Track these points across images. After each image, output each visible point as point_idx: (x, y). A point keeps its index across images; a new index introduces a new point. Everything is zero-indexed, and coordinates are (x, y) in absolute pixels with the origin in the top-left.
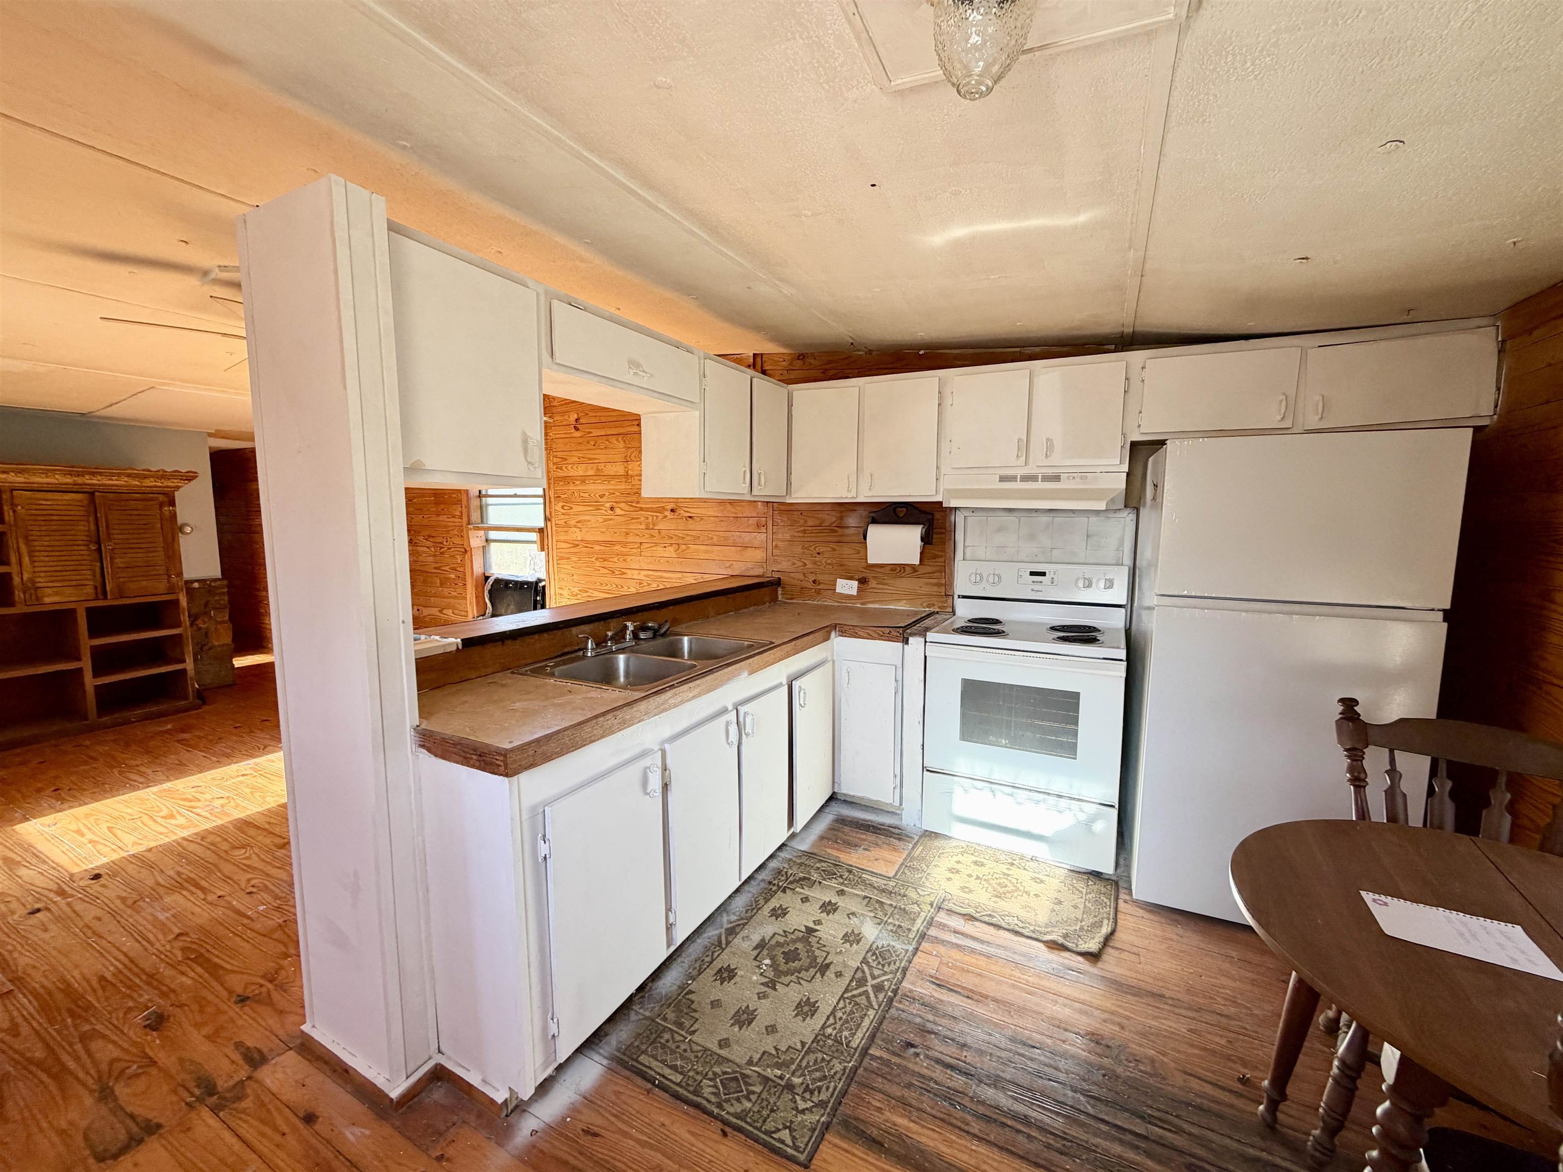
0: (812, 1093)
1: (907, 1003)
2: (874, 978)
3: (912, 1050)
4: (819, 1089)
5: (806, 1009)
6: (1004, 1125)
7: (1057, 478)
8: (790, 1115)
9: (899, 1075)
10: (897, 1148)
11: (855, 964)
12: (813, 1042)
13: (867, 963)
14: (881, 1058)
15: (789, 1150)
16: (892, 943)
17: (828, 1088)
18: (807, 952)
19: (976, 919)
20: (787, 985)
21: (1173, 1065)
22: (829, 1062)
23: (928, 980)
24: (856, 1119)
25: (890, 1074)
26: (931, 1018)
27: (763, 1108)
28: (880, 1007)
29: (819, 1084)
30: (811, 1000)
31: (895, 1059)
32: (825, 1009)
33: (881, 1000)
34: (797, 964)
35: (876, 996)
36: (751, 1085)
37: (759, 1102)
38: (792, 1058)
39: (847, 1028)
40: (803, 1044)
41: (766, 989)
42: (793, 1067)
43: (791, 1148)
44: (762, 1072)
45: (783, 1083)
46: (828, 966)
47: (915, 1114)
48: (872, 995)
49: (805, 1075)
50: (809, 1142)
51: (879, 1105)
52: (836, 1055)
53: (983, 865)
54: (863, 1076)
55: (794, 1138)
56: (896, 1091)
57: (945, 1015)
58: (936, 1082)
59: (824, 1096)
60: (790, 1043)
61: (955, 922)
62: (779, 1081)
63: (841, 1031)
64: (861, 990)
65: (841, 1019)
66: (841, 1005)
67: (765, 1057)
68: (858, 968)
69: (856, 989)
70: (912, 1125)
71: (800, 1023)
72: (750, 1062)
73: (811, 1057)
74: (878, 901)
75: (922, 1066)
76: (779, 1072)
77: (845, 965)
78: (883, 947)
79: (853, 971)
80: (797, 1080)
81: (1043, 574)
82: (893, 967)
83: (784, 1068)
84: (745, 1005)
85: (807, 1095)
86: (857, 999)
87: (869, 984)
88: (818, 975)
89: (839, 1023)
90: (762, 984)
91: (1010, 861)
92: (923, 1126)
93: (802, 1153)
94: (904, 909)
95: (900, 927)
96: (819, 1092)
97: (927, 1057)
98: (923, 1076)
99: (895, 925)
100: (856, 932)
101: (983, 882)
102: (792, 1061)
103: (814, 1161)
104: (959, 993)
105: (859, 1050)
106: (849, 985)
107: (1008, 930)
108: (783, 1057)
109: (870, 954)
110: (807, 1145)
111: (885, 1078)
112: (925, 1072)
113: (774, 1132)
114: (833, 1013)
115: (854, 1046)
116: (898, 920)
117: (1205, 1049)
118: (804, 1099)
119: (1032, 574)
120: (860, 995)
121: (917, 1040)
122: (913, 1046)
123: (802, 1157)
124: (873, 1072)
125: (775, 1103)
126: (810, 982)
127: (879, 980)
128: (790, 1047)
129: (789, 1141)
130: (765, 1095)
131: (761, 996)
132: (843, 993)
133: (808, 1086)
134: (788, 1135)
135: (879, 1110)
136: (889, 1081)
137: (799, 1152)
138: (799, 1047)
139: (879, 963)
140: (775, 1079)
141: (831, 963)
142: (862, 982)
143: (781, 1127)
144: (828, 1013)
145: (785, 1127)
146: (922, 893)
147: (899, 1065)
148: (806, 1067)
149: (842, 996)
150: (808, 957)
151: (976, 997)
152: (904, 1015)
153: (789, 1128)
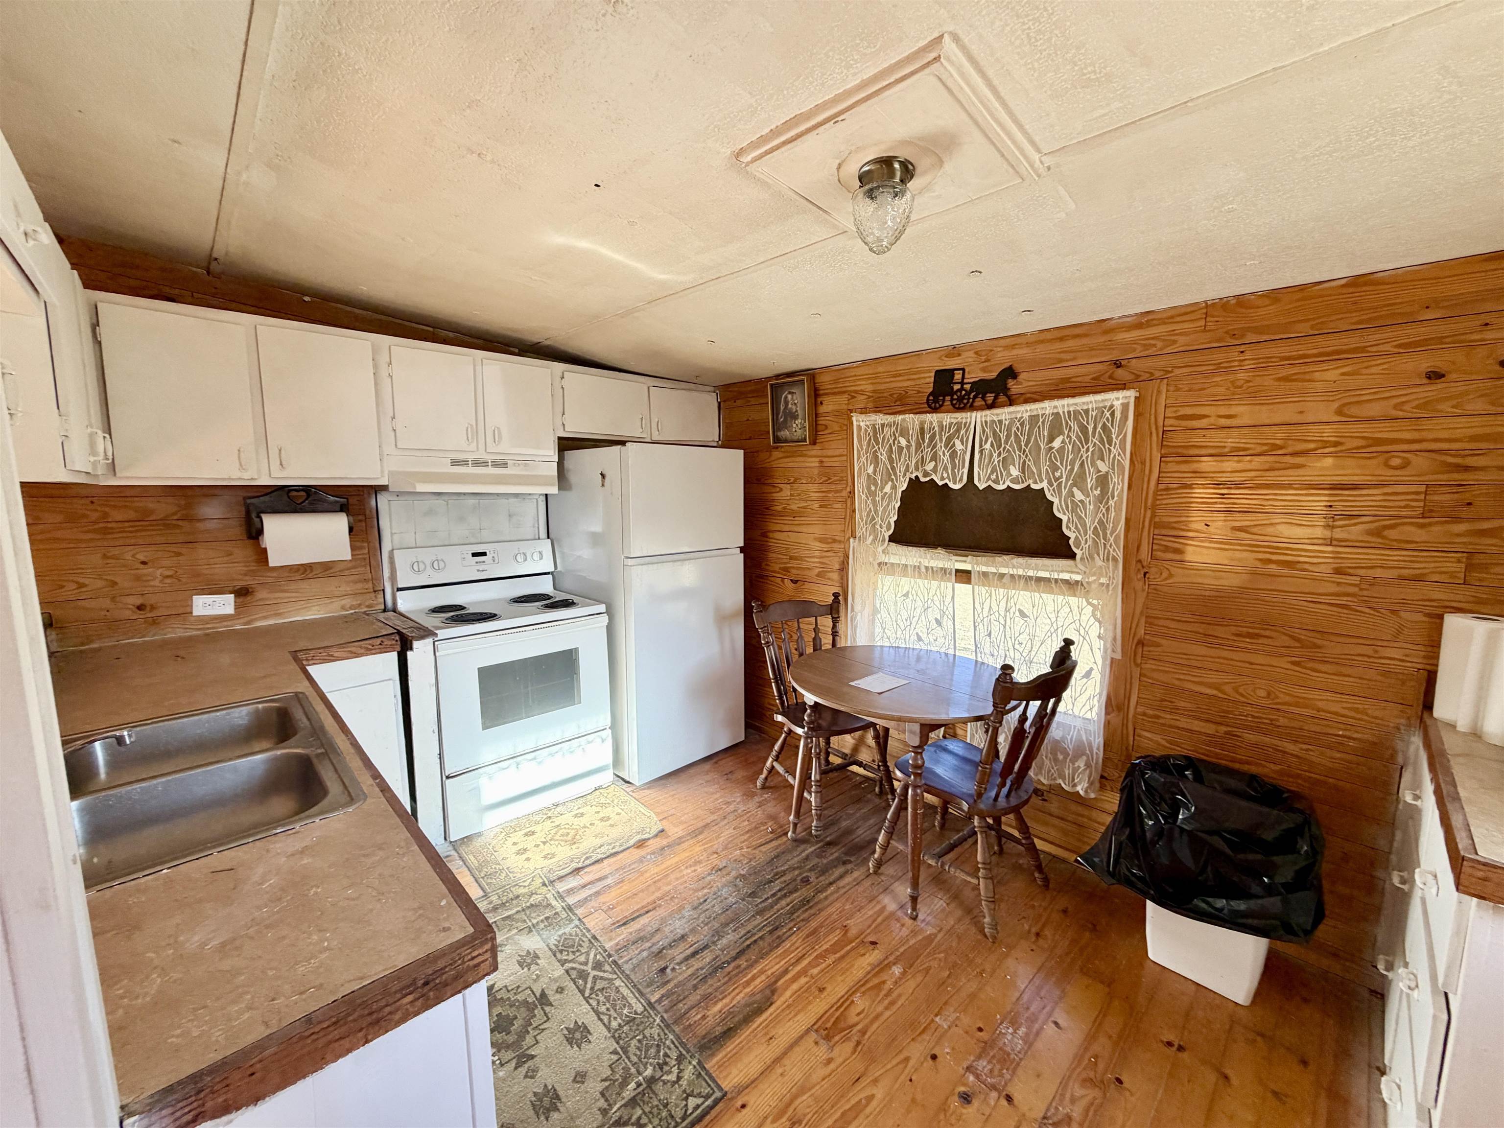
0: (666, 1063)
1: (625, 953)
2: (586, 964)
3: (668, 970)
4: (666, 1055)
5: (578, 1035)
6: (749, 946)
7: (504, 465)
8: (678, 1091)
9: (683, 990)
10: (737, 1019)
11: (559, 971)
12: (618, 1043)
13: (566, 961)
14: (663, 996)
15: (707, 1103)
16: (560, 933)
17: (670, 1049)
18: (511, 1006)
19: (583, 868)
20: (537, 1042)
21: (749, 850)
22: (645, 1037)
23: (615, 928)
24: (704, 1037)
25: (679, 995)
26: (648, 944)
27: (659, 1114)
28: (616, 973)
29: (661, 1054)
30: (572, 1026)
31: (669, 986)
32: (590, 1019)
33: (610, 970)
34: (517, 1024)
35: (604, 971)
36: (630, 1118)
37: (651, 1116)
38: (623, 1069)
39: (621, 1008)
40: (615, 1052)
41: (526, 1066)
42: (633, 1070)
43: (706, 1100)
44: (623, 1102)
45: (645, 1085)
46: (543, 994)
47: (718, 994)
48: (601, 974)
49: (647, 1063)
50: (707, 1083)
51: (699, 1016)
52: (641, 1028)
53: (533, 833)
54: (671, 1017)
55: (699, 1095)
56: (695, 997)
57: (653, 935)
58: (702, 969)
59: (674, 1055)
60: (606, 1064)
61: (573, 882)
62: (641, 1088)
63: (620, 1014)
64: (590, 980)
65: (608, 1009)
66: (594, 1003)
67: (607, 1095)
68: (567, 972)
69: (586, 983)
70: (724, 1001)
71: (591, 1046)
72: (604, 1112)
73: (632, 1049)
74: (504, 919)
75: (684, 971)
76: (632, 1085)
77: (556, 980)
78: (559, 942)
79: (566, 975)
80: (649, 1072)
81: (484, 554)
82: (586, 944)
83: (629, 1080)
84: (530, 1095)
85: (666, 1068)
86: (596, 988)
87: (590, 970)
88: (547, 1009)
89: (612, 1012)
90: (516, 1068)
91: (545, 817)
92: (729, 994)
93: (714, 1092)
94: (532, 905)
95: (547, 918)
96: (669, 1057)
97: (679, 964)
98: (693, 974)
99: (542, 921)
100: (524, 953)
101: (552, 842)
102: (626, 1069)
103: (723, 1086)
104: (640, 915)
105: (647, 1008)
106: (578, 987)
107: (608, 857)
108: (618, 1076)
109: (559, 955)
110: (709, 1086)
111: (681, 1001)
112: (690, 972)
113: (686, 1111)
114: (598, 1013)
115: (642, 1009)
116: (539, 916)
117: (747, 832)
118: (669, 1072)
119: (474, 555)
120: (594, 983)
121: (662, 964)
122: (665, 968)
123: (718, 1094)
124: (672, 1007)
125: (660, 1100)
126: (548, 1019)
127: (591, 961)
128: (610, 1066)
129: (699, 1101)
130: (647, 1110)
131: (531, 1075)
132: (583, 995)
133: (658, 1064)
134: (695, 1099)
135: (704, 1017)
136: (684, 999)
137: (712, 1095)
138: (615, 1057)
139: (573, 952)
140: (637, 1092)
141: (543, 990)
142: (583, 975)
143: (684, 1102)
144: (596, 1018)
145: (686, 1099)
146: (526, 884)
147: (676, 986)
148: (640, 1059)
149: (585, 998)
150: (518, 1008)
151: (650, 907)
152: (634, 961)
153: (688, 1095)
